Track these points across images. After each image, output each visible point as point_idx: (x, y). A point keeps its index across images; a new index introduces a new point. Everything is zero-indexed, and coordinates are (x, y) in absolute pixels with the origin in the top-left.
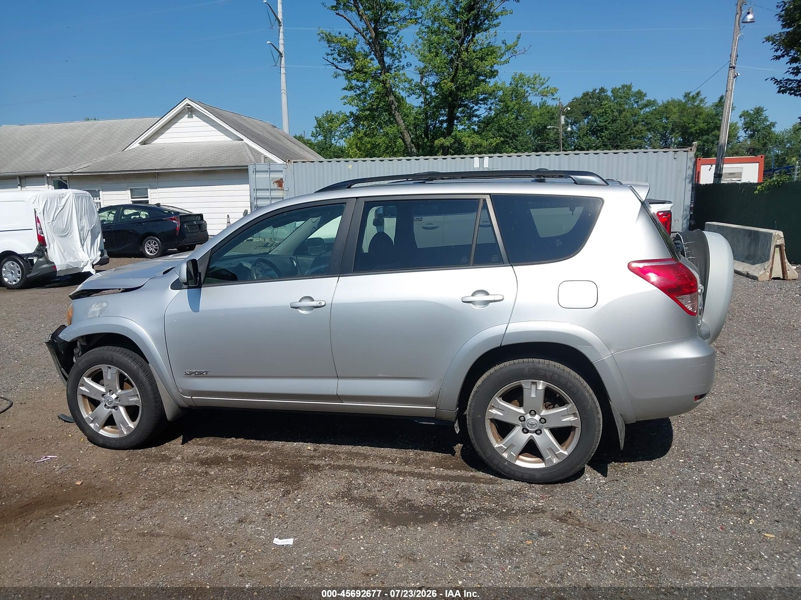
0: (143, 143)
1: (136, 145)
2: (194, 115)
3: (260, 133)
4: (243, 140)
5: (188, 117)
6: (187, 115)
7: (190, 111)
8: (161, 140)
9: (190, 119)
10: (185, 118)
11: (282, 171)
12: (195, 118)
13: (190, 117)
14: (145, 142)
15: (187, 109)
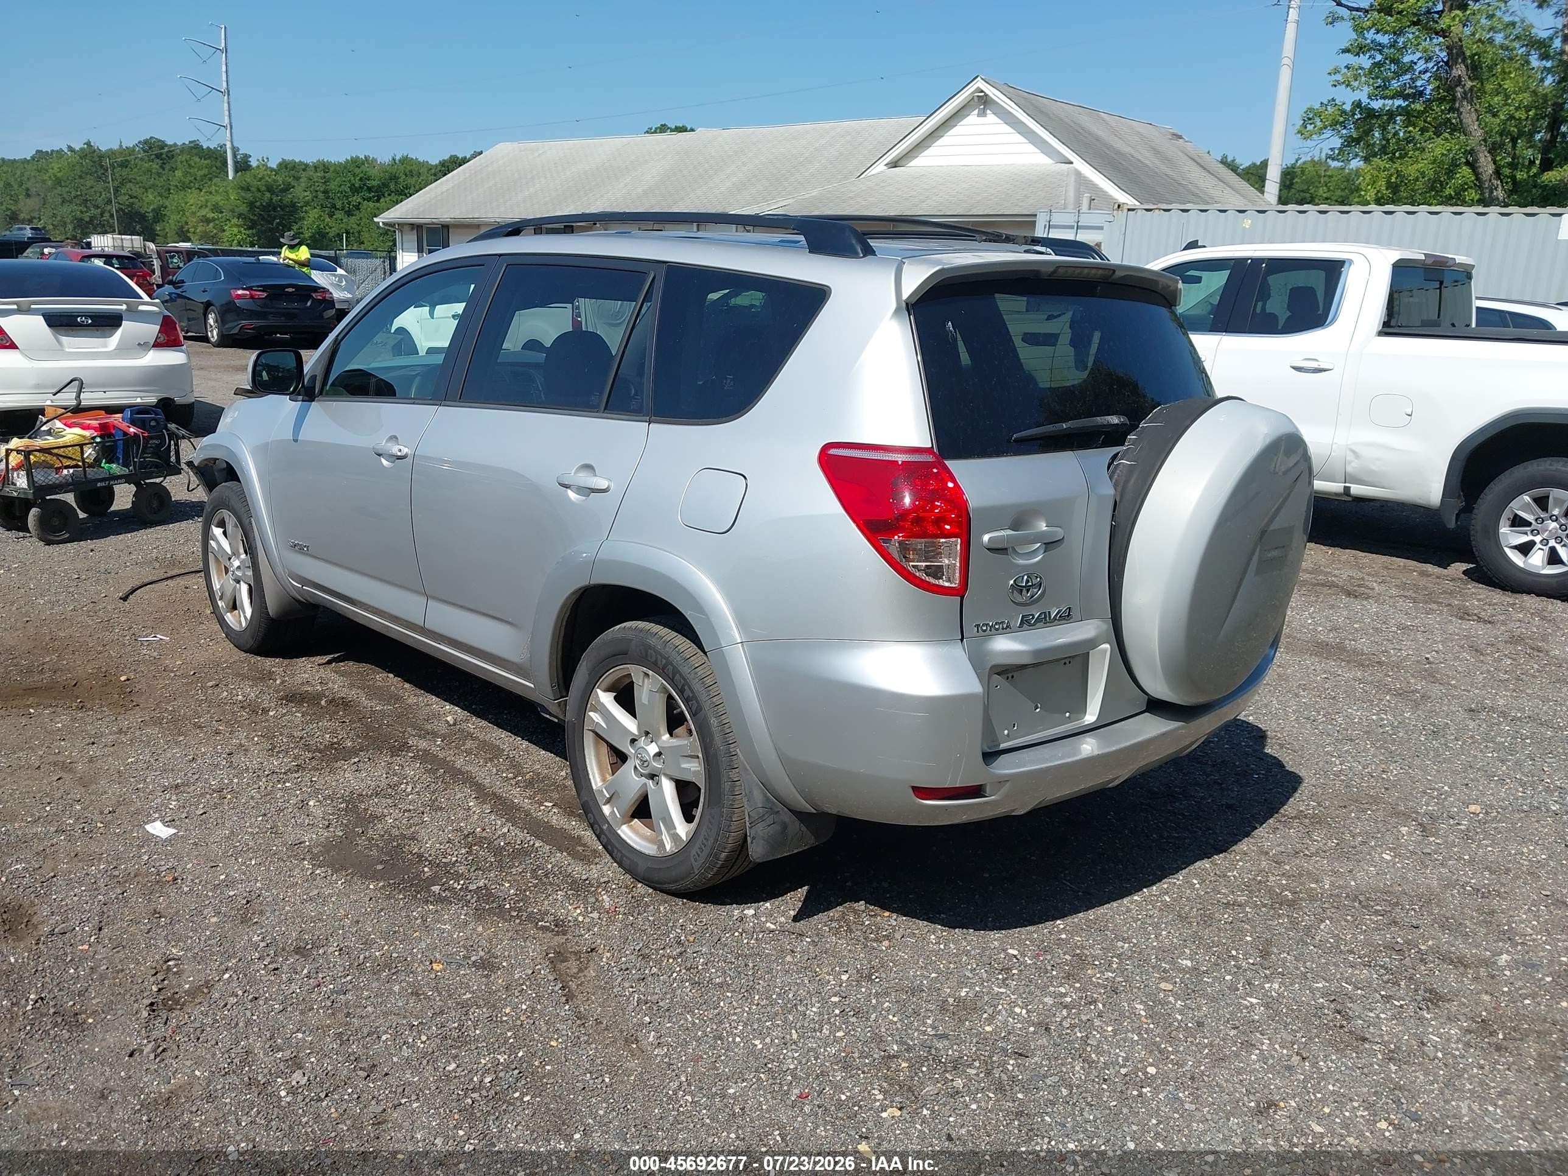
0: (893, 165)
1: (880, 167)
2: (988, 112)
3: (1126, 149)
4: (1072, 163)
5: (979, 115)
6: (976, 112)
7: (983, 102)
8: (926, 160)
9: (982, 120)
10: (973, 118)
11: (1101, 228)
12: (991, 117)
13: (982, 114)
14: (896, 162)
15: (976, 99)
